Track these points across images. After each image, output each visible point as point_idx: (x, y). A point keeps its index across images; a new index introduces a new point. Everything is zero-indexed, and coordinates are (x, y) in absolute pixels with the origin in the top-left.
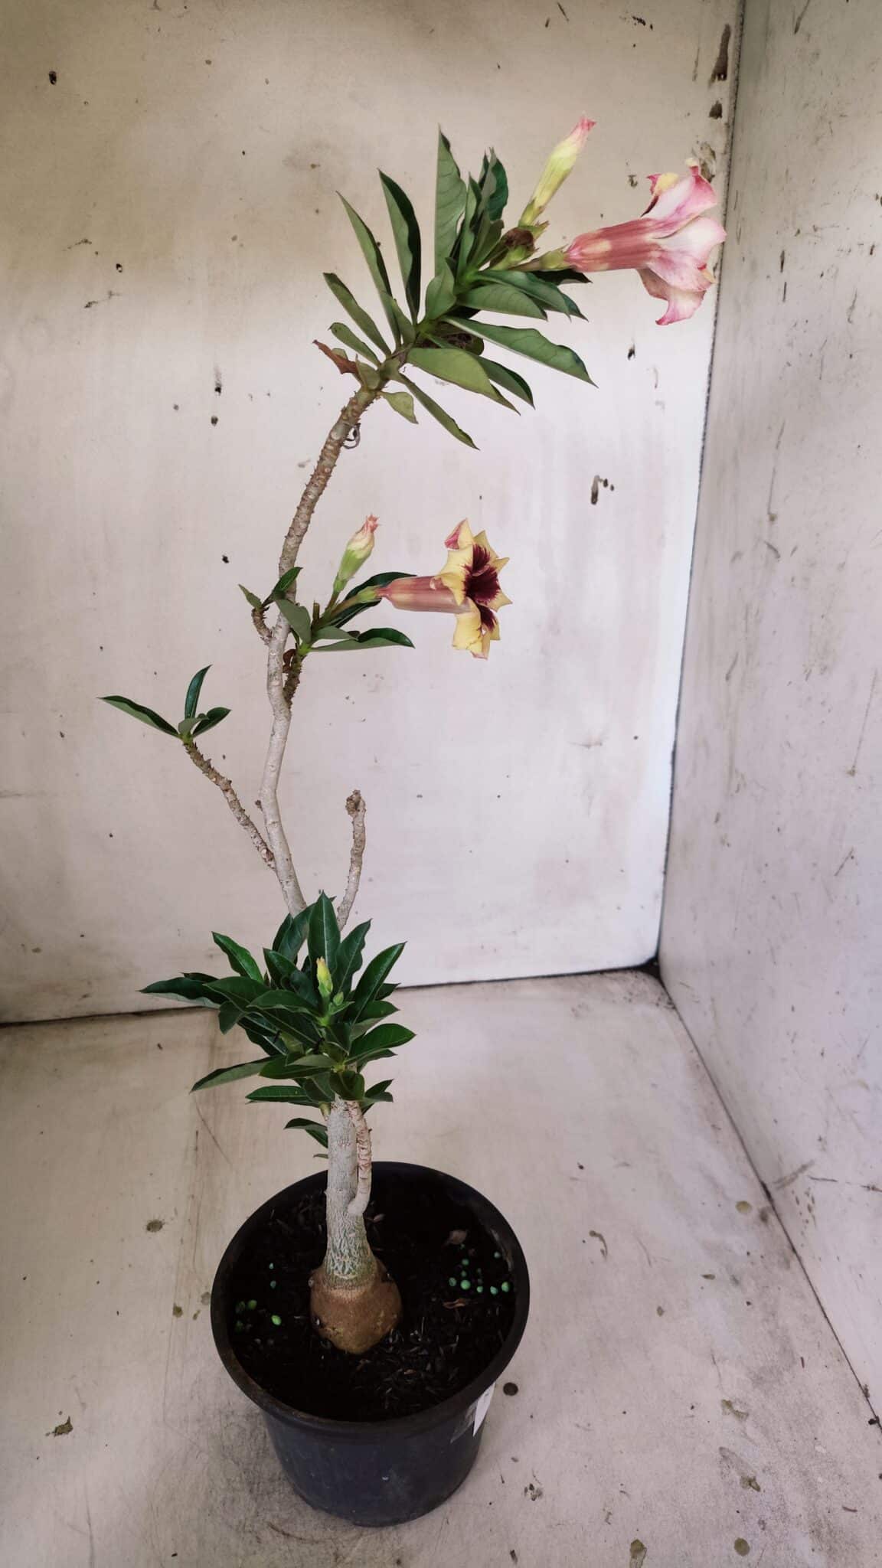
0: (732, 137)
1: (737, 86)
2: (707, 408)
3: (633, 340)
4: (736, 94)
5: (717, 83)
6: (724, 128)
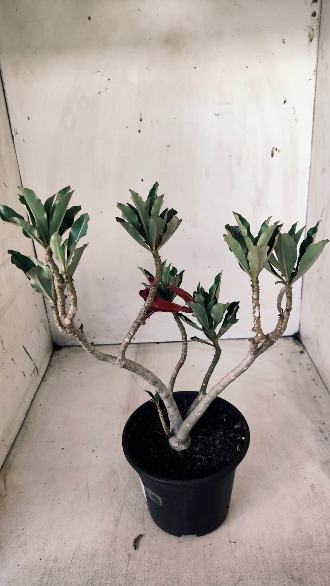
0: (320, 23)
1: (322, 4)
2: (313, 121)
3: (285, 97)
4: (321, 7)
5: (314, 4)
6: (317, 20)
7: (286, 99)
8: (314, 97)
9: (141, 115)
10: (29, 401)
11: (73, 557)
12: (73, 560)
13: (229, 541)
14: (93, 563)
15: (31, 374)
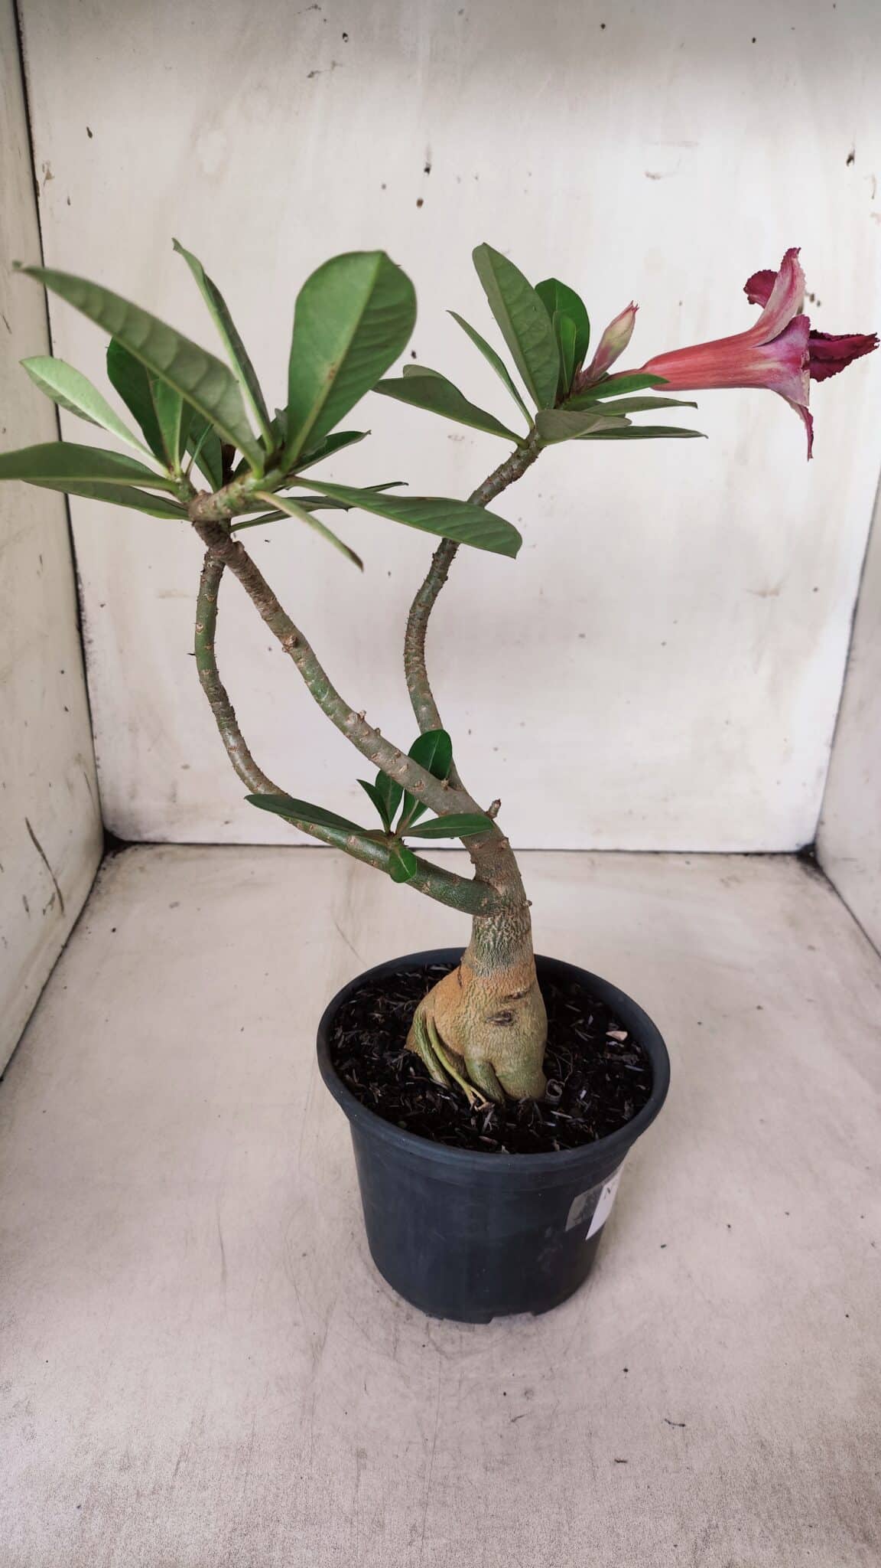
7: (854, 151)
9: (429, 154)
10: (35, 988)
11: (183, 1454)
12: (183, 1465)
13: (664, 1422)
14: (247, 1474)
15: (44, 908)
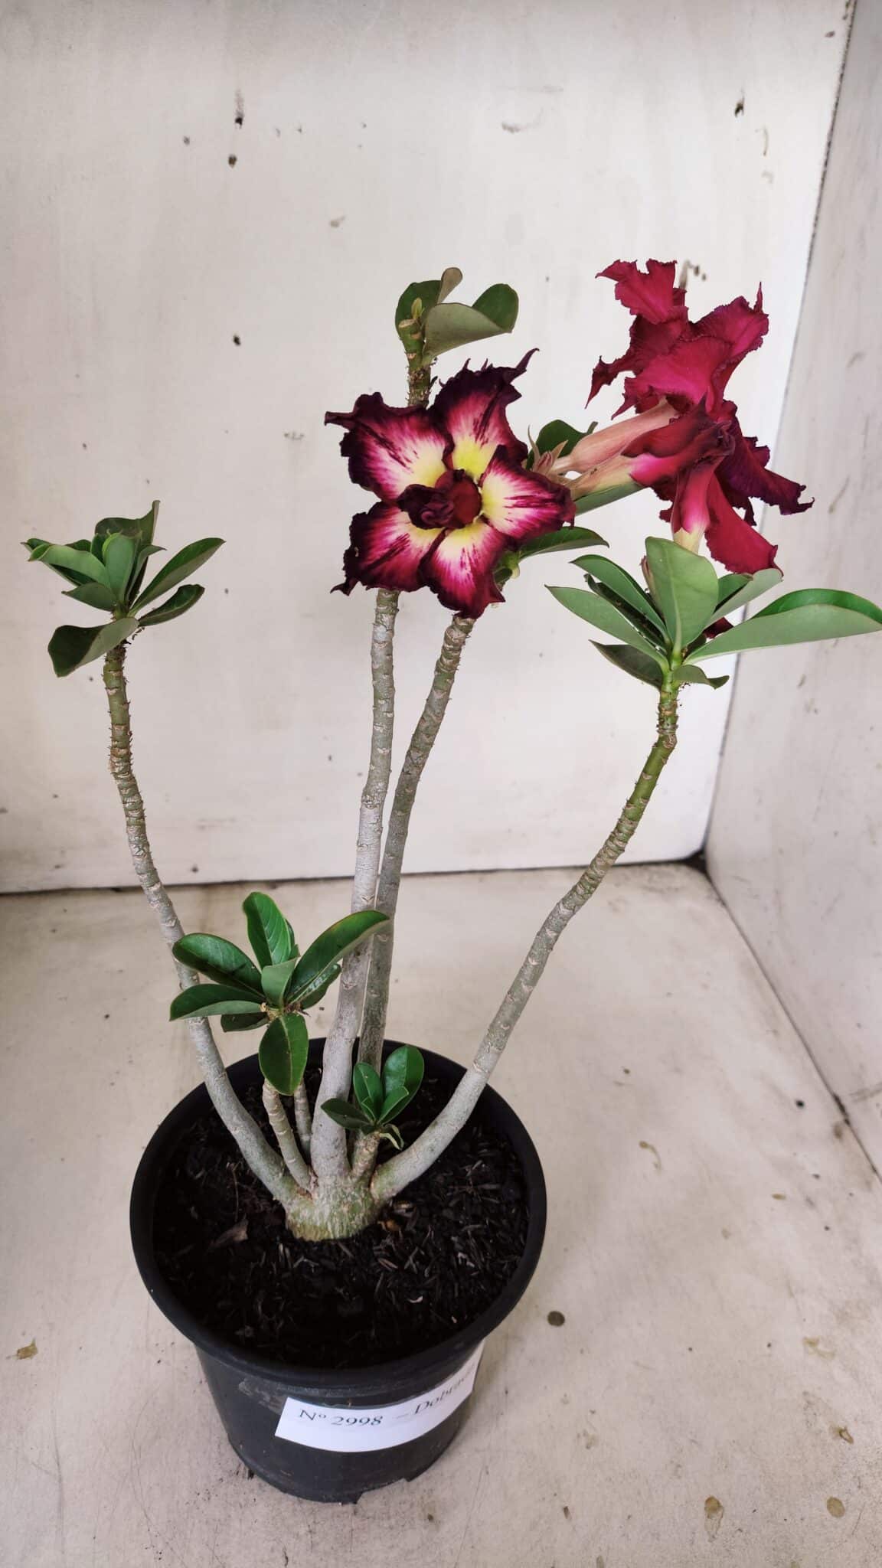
7: (743, 99)
8: (833, 101)
9: (239, 101)
